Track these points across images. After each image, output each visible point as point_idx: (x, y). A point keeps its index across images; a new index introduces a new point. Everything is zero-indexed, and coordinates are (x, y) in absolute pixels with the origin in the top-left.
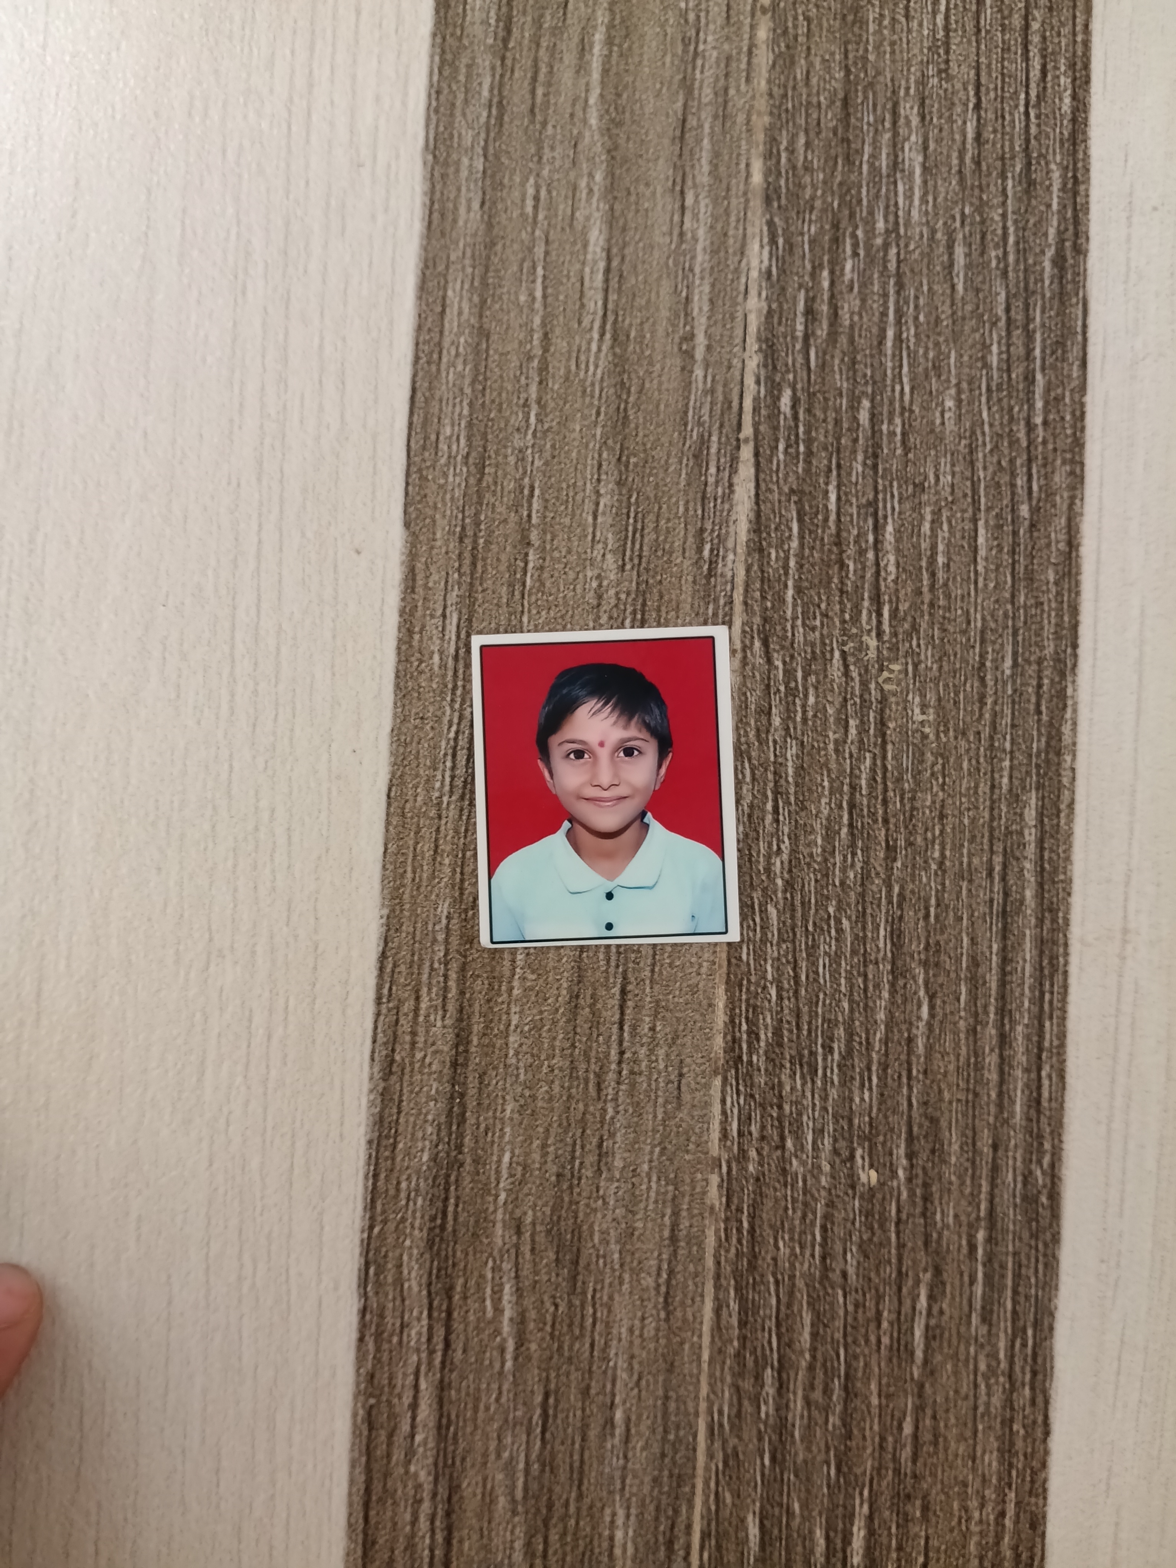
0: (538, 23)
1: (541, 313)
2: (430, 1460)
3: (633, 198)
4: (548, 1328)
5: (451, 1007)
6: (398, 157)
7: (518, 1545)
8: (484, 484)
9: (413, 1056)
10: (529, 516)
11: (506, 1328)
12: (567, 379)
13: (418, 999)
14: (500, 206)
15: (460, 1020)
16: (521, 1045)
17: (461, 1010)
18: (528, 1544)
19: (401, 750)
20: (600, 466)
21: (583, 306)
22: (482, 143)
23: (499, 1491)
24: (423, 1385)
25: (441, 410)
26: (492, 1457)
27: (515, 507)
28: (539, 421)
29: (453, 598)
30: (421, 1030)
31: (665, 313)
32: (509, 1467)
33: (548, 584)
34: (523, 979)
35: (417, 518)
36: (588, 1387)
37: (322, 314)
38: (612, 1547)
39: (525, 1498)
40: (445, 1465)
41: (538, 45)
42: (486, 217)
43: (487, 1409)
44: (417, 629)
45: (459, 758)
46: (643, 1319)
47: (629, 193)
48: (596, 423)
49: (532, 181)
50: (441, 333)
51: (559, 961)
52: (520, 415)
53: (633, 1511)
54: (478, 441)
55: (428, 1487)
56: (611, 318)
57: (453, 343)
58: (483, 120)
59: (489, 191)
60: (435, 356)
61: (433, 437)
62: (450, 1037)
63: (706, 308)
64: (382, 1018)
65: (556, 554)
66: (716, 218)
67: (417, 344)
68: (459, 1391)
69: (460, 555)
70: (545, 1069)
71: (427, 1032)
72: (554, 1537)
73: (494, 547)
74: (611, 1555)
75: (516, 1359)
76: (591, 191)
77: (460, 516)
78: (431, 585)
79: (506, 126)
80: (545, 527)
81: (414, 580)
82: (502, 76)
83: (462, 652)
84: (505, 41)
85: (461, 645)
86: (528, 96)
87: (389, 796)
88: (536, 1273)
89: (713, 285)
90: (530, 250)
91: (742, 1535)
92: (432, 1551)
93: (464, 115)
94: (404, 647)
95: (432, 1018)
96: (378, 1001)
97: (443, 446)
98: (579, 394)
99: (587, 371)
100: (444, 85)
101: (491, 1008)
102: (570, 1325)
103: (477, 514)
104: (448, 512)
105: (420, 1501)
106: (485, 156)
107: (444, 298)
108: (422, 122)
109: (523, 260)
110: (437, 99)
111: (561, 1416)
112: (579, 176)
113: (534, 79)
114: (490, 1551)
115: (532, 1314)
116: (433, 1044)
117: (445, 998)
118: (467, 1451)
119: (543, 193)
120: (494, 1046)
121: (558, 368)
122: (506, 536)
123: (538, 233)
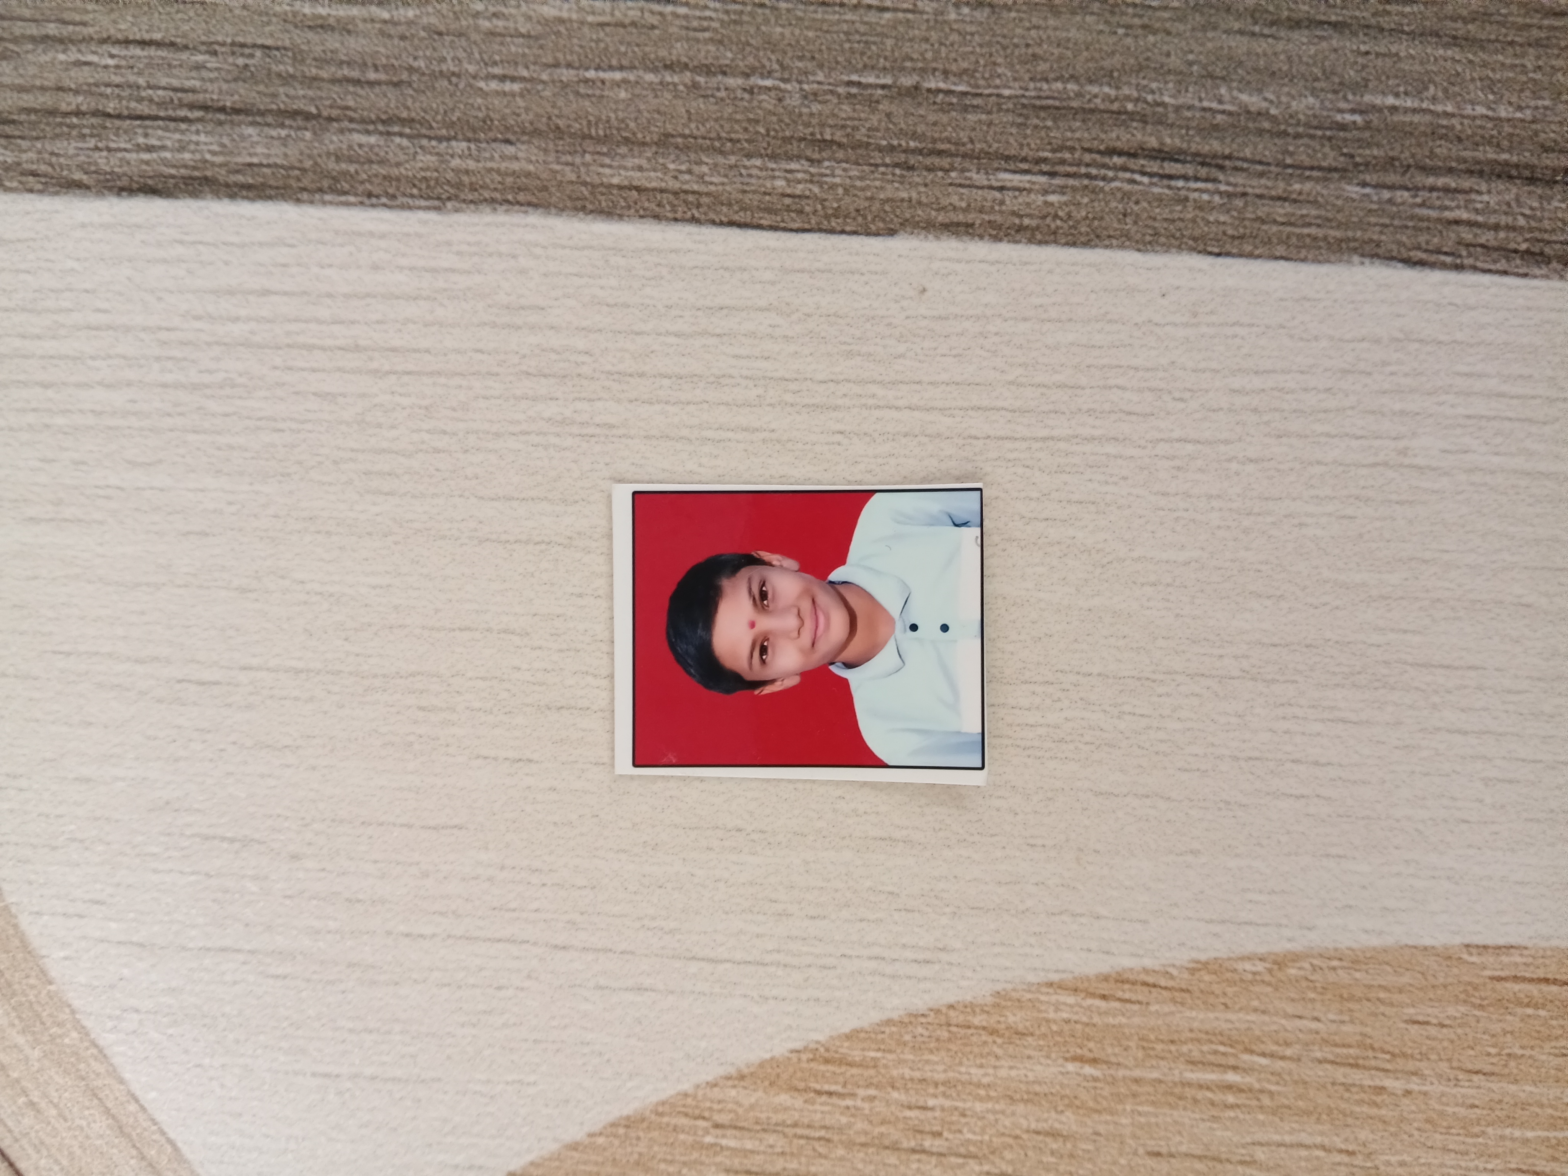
0: (287, 79)
1: (641, 73)
5: (1467, 183)
6: (449, 243)
8: (845, 140)
9: (1522, 228)
10: (883, 87)
12: (721, 42)
13: (1457, 222)
14: (511, 122)
15: (1481, 173)
16: (1510, 103)
17: (1471, 172)
19: (1163, 240)
21: (634, 24)
22: (434, 143)
25: (754, 192)
27: (872, 103)
28: (770, 74)
29: (979, 178)
30: (1493, 220)
33: (965, 65)
34: (1434, 99)
35: (884, 221)
37: (638, 334)
41: (315, 79)
42: (525, 138)
44: (1017, 221)
45: (1173, 172)
49: (482, 84)
50: (662, 191)
51: (1412, 57)
52: (763, 97)
54: (793, 148)
57: (676, 178)
58: (405, 142)
59: (491, 135)
60: (691, 198)
61: (788, 201)
62: (1501, 185)
64: (1479, 264)
65: (929, 55)
67: (676, 220)
69: (929, 169)
70: (1538, 76)
71: (1495, 211)
73: (920, 129)
77: (882, 169)
78: (964, 204)
79: (413, 115)
80: (895, 67)
81: (958, 224)
82: (352, 120)
83: (1045, 168)
84: (308, 116)
85: (1037, 168)
86: (377, 90)
87: (1219, 255)
90: (565, 86)
93: (398, 165)
94: (1039, 237)
95: (1479, 206)
96: (1459, 268)
97: (799, 189)
98: (738, 28)
99: (711, 19)
100: (361, 188)
101: (1468, 137)
103: (880, 149)
104: (878, 183)
106: (448, 139)
107: (620, 188)
108: (406, 214)
109: (577, 93)
110: (378, 197)
112: (477, 29)
113: (357, 82)
116: (1508, 204)
117: (1456, 191)
119: (497, 71)
120: (1511, 135)
121: (707, 53)
122: (907, 114)
123: (545, 77)
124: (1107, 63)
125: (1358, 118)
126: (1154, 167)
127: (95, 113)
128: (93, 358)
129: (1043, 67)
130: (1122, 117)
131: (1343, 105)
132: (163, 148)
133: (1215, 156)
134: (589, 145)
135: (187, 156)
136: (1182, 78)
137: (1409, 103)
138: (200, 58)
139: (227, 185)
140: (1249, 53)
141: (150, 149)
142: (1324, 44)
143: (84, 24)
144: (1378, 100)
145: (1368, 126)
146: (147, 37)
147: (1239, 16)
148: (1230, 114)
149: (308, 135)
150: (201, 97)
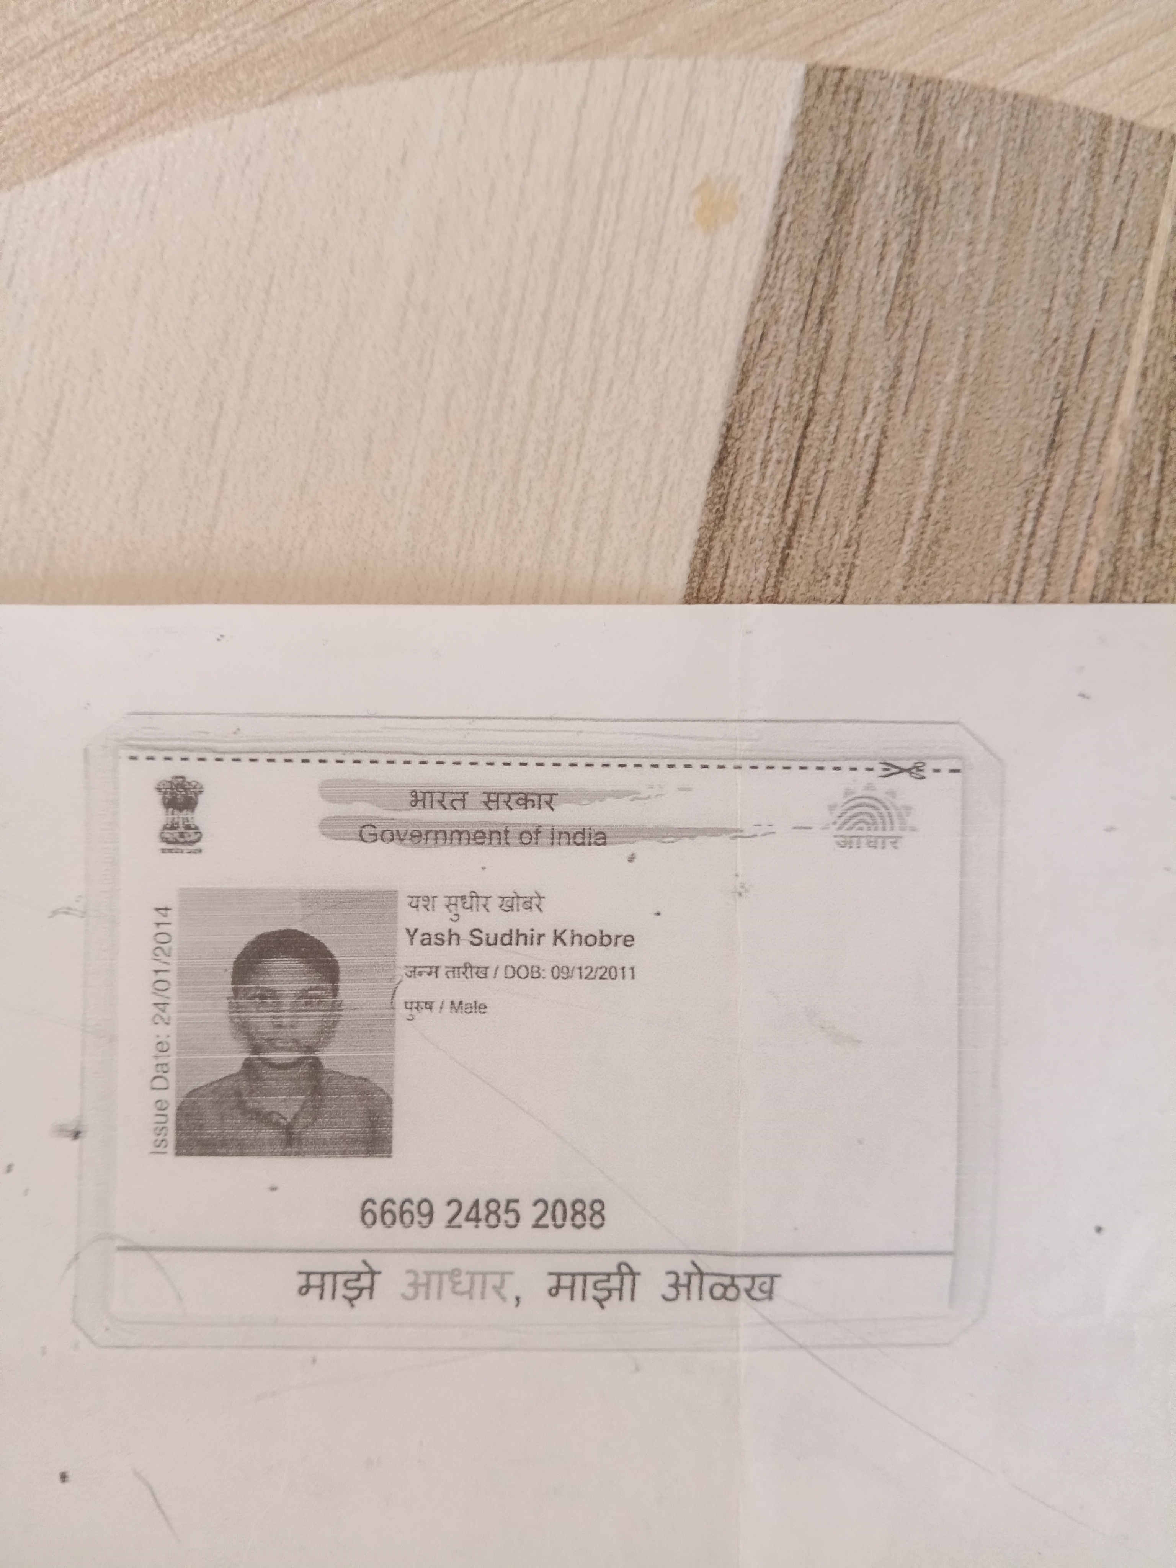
138: (846, 530)
146: (879, 477)
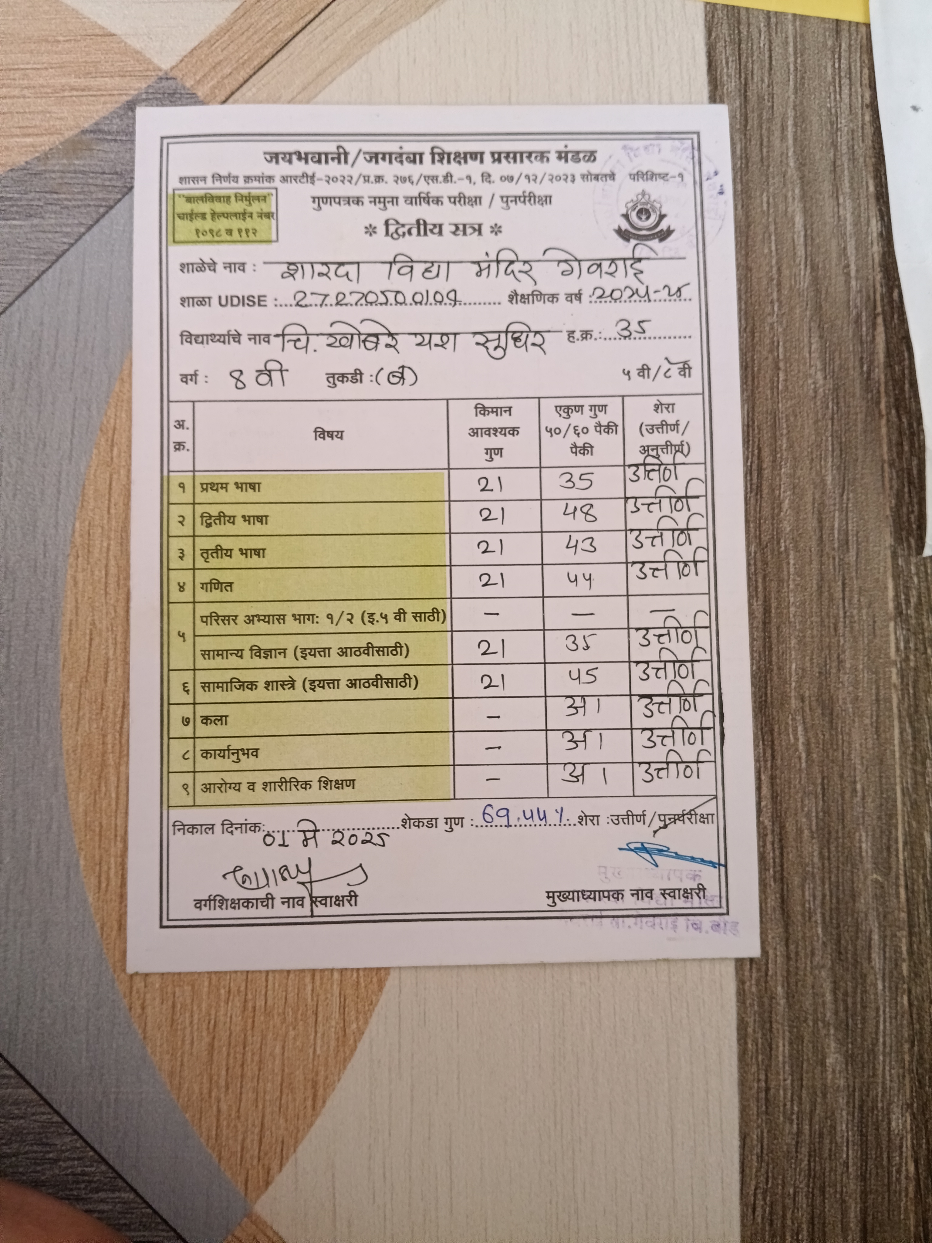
0: (760, 116)
1: (775, 258)
2: (770, 814)
3: (814, 201)
4: (821, 746)
5: (761, 595)
7: (816, 854)
10: (778, 356)
11: (801, 747)
12: (791, 289)
14: (751, 207)
15: (765, 601)
16: (796, 612)
17: (765, 597)
18: (821, 853)
20: (810, 330)
21: (795, 254)
23: (804, 827)
24: (763, 778)
26: (800, 810)
27: (771, 351)
28: (779, 309)
31: (834, 255)
32: (808, 815)
33: (790, 388)
34: (794, 580)
36: (843, 774)
38: (861, 852)
39: (817, 830)
40: (777, 816)
41: (761, 128)
43: (795, 787)
46: (866, 739)
47: (812, 199)
48: (806, 309)
51: (811, 570)
52: (770, 307)
53: (870, 833)
54: (750, 321)
55: (769, 828)
56: (809, 259)
62: (761, 609)
63: (854, 252)
65: (793, 373)
66: (854, 209)
68: (780, 779)
70: (809, 623)
72: (833, 849)
73: (762, 372)
74: (861, 856)
75: (807, 762)
76: (794, 198)
80: (786, 360)
82: (746, 143)
83: (751, 423)
84: (746, 126)
86: (759, 153)
88: (813, 720)
89: (856, 241)
90: (767, 227)
91: (922, 842)
92: (774, 859)
98: (797, 296)
99: (800, 285)
101: (780, 595)
102: (832, 744)
105: (766, 835)
109: (764, 233)
111: (831, 788)
112: (788, 191)
113: (761, 144)
114: (802, 858)
115: (813, 740)
117: (757, 591)
118: (787, 809)
119: (771, 200)
120: (783, 613)
121: (786, 284)
122: (768, 366)
123: (770, 219)
124: (796, 445)
125: (783, 549)
126: (755, 467)
127: (740, 40)
128: (639, 46)
129: (792, 419)
130: (774, 452)
131: (788, 542)
132: (728, 68)
133: (761, 491)
134: (744, 239)
135: (725, 78)
136: (792, 476)
137: (792, 570)
139: (715, 95)
140: (806, 503)
141: (727, 63)
142: (812, 533)
143: (776, 33)
144: (791, 557)
145: (780, 553)
147: (821, 497)
148: (779, 496)
149: (738, 126)
150: (750, 82)
